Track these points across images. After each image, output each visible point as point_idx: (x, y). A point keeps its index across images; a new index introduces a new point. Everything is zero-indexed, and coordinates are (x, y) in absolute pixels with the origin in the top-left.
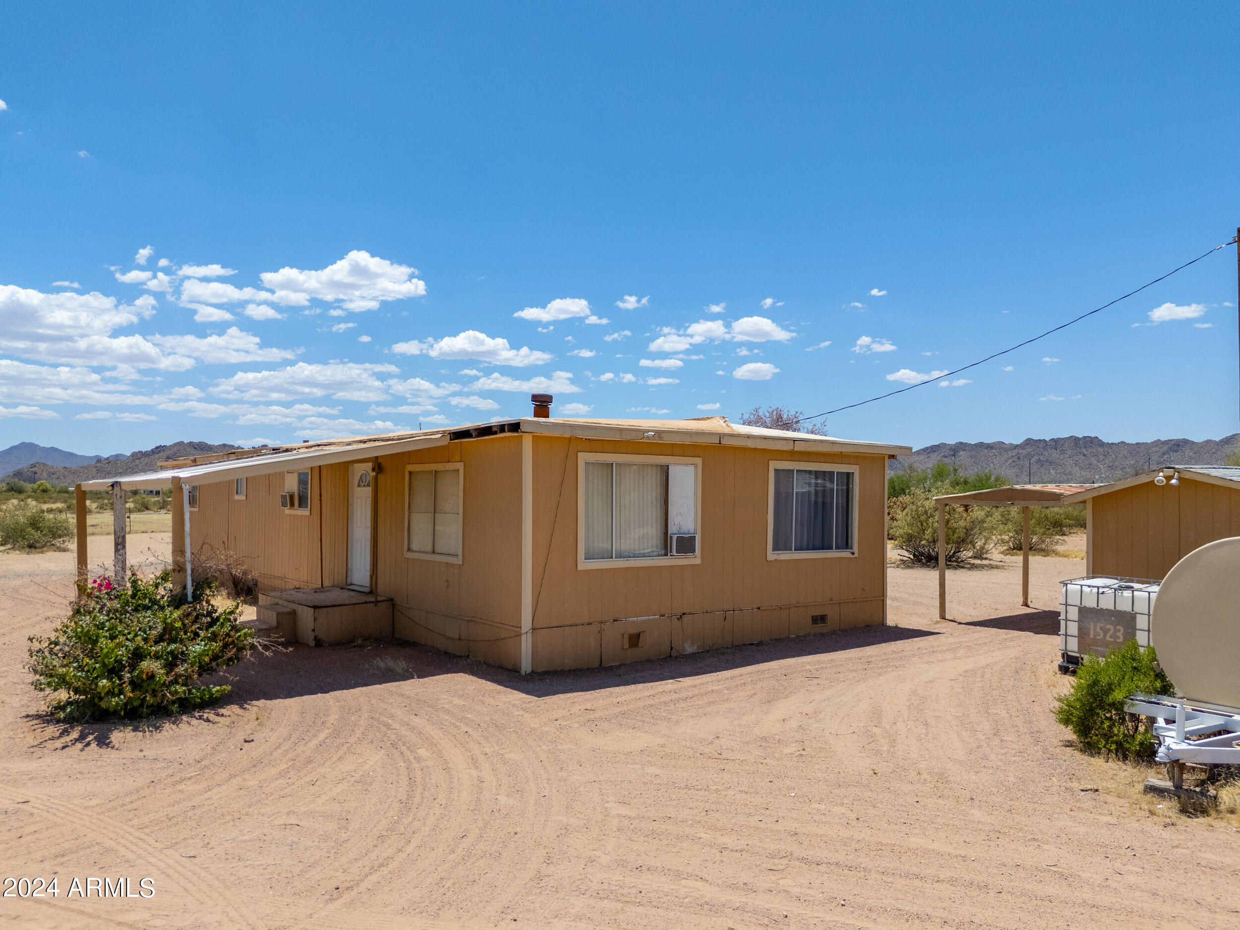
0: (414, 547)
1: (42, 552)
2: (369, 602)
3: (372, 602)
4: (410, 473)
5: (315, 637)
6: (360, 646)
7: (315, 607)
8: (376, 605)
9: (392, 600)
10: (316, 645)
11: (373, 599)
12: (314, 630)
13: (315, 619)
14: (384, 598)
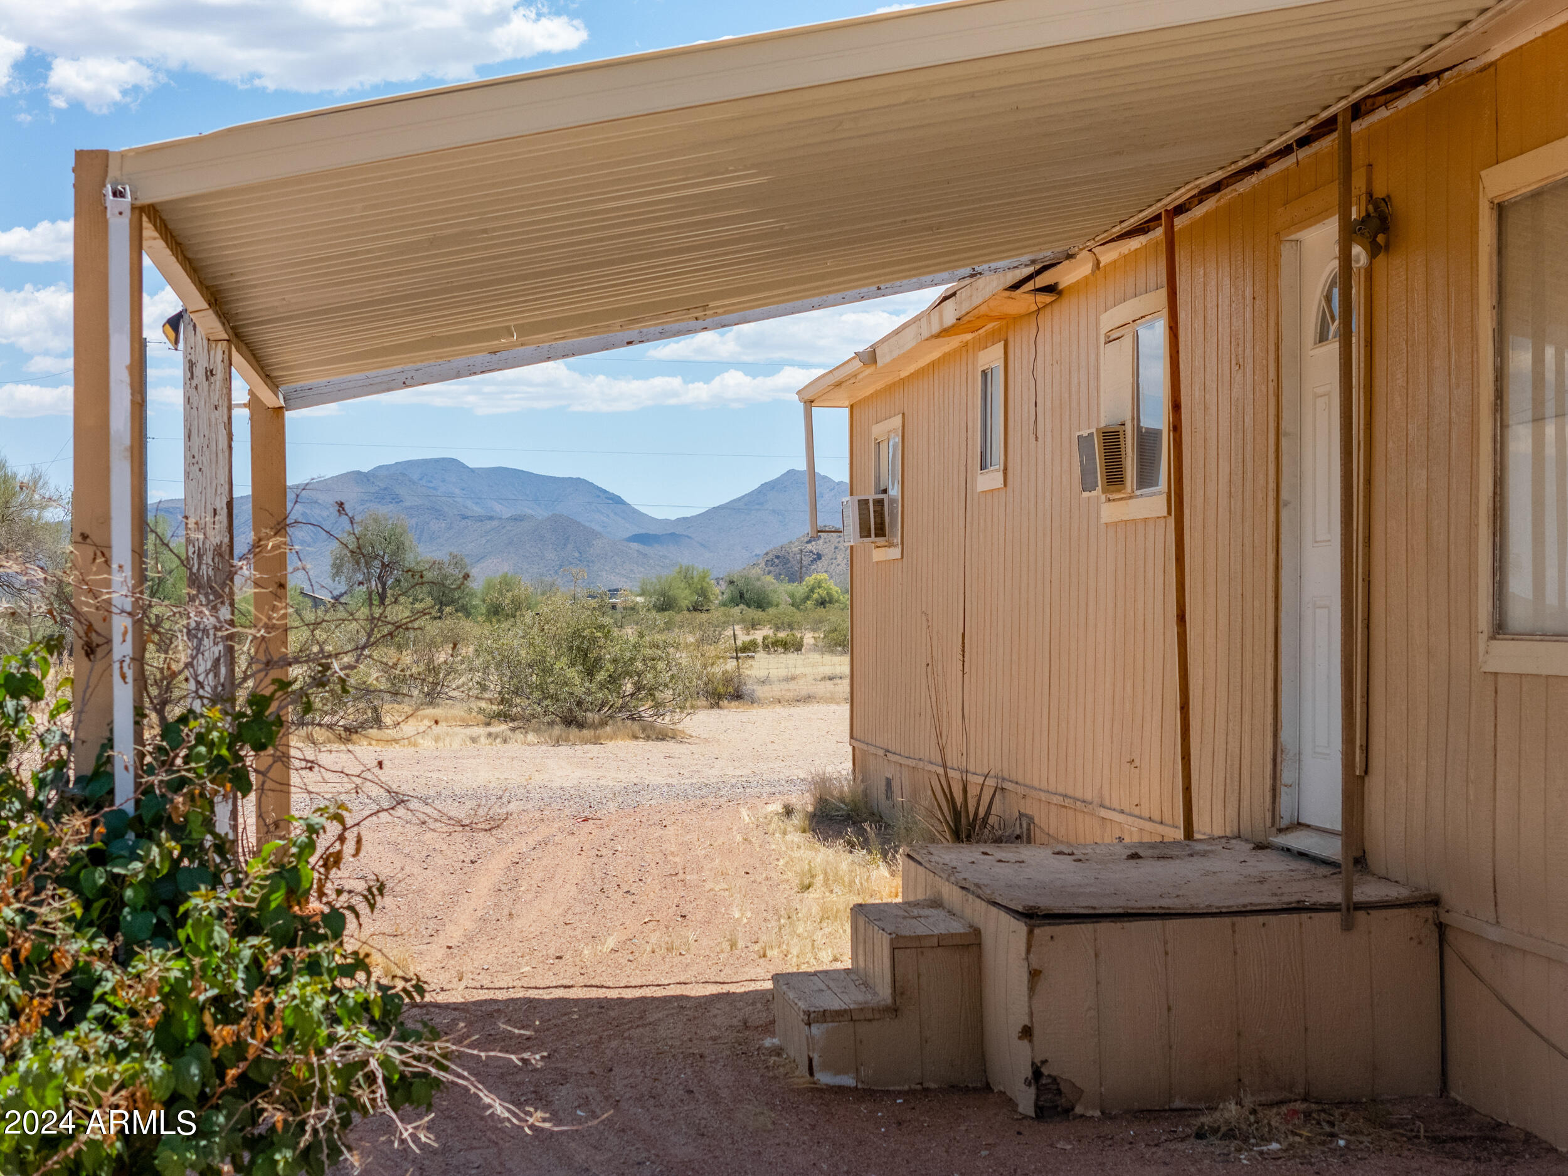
0: (1519, 614)
1: (596, 741)
2: (1314, 909)
3: (1331, 908)
4: (1501, 210)
5: (1037, 1074)
6: (1230, 1134)
7: (1032, 916)
8: (1348, 926)
9: (1435, 901)
10: (1042, 1112)
11: (1335, 895)
12: (1027, 1032)
13: (1034, 975)
14: (1393, 892)
